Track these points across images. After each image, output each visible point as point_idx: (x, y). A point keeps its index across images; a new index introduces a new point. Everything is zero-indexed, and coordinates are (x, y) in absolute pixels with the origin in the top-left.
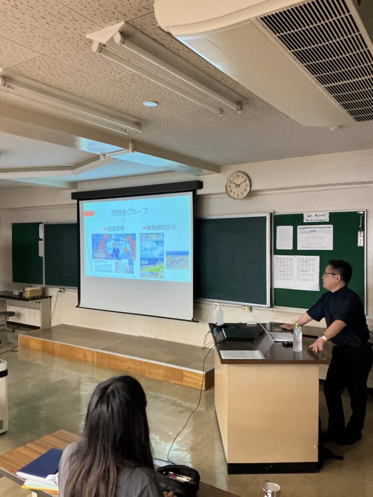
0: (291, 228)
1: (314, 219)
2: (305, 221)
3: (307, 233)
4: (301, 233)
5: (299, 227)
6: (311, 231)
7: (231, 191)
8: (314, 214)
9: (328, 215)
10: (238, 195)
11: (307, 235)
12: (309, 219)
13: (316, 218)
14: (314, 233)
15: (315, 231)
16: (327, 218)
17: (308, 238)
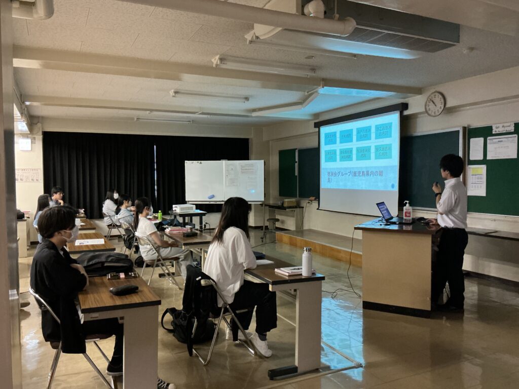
0: (482, 139)
1: (501, 130)
2: (493, 133)
3: (495, 143)
4: (490, 144)
5: (489, 138)
6: (499, 141)
7: (429, 109)
8: (501, 125)
9: (514, 125)
10: (435, 113)
11: (496, 145)
12: (497, 130)
13: (503, 129)
14: (502, 143)
15: (502, 141)
16: (512, 129)
17: (496, 148)
